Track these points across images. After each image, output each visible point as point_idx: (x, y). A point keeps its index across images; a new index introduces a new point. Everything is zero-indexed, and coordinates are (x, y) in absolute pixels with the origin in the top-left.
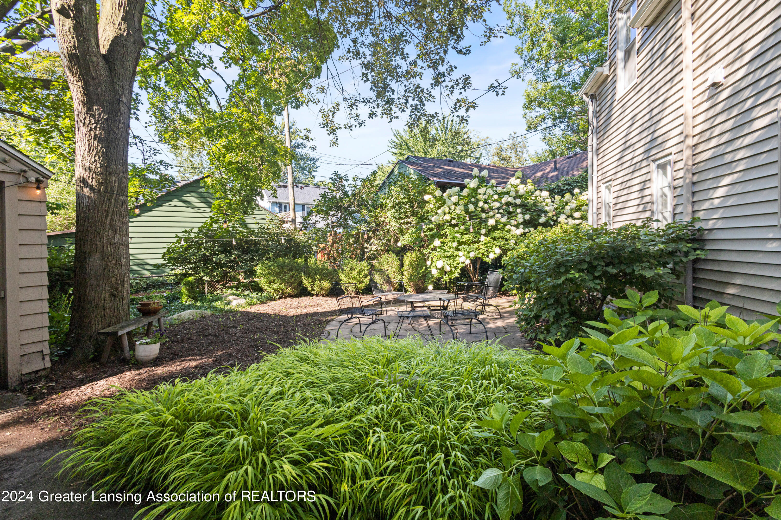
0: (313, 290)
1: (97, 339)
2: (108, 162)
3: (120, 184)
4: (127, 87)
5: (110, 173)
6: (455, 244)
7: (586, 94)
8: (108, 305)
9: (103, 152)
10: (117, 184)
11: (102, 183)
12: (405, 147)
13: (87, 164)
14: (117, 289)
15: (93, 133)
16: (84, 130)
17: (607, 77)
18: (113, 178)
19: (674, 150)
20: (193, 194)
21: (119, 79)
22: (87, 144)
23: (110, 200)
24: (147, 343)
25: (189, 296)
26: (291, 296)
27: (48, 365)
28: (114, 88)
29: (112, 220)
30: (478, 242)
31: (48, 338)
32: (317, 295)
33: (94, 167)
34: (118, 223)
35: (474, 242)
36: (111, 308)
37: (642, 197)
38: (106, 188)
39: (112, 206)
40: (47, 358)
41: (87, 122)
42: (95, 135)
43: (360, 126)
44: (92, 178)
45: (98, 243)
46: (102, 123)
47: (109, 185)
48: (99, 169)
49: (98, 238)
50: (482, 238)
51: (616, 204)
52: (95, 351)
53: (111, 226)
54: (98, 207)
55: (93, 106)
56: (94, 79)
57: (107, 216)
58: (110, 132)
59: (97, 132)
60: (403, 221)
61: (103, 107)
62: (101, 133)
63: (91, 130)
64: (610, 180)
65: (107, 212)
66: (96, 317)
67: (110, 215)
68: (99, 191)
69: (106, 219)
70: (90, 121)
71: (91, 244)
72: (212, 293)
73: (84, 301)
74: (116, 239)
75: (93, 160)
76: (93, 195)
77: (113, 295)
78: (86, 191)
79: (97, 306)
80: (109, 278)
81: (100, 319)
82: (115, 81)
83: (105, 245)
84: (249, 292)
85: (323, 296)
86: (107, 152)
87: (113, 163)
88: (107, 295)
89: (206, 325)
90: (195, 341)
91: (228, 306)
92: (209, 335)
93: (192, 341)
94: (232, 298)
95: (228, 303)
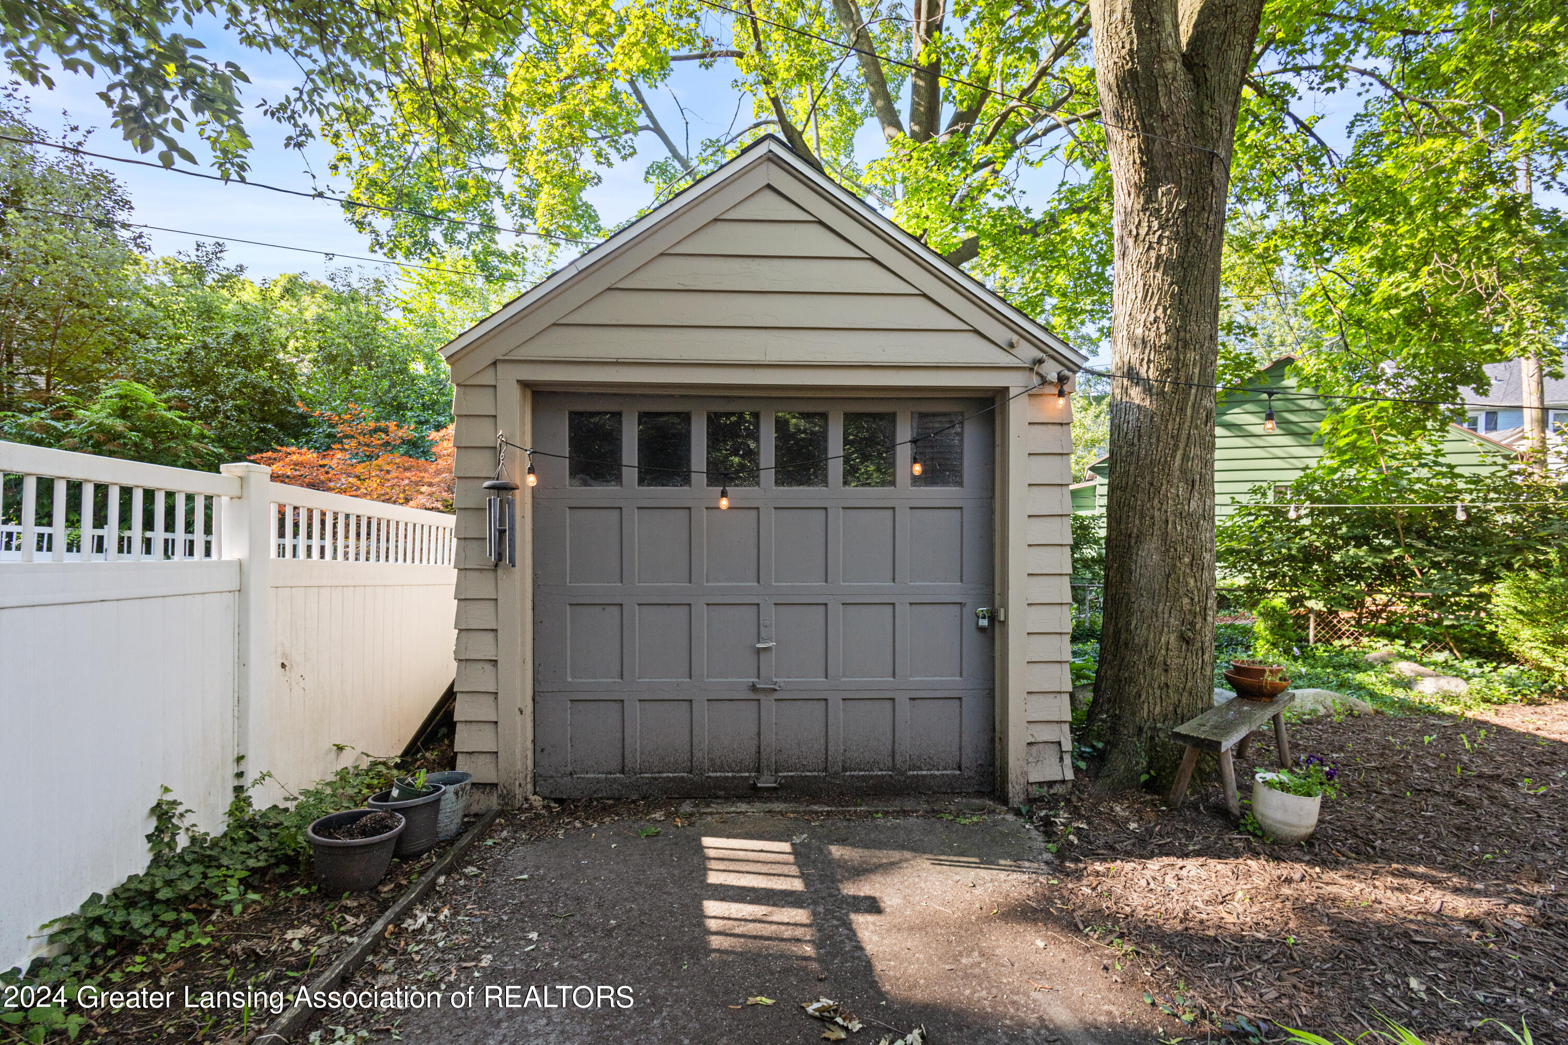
1: (1152, 738)
2: (1183, 318)
3: (1203, 369)
4: (1228, 117)
5: (1186, 345)
8: (1174, 662)
9: (1173, 294)
10: (1197, 371)
11: (1168, 370)
13: (1139, 331)
14: (1193, 624)
15: (1153, 254)
16: (1134, 253)
18: (1191, 355)
20: (1249, 407)
21: (1213, 101)
22: (1141, 283)
23: (1182, 410)
24: (1283, 787)
25: (1274, 645)
27: (1070, 775)
28: (1203, 126)
29: (1185, 458)
31: (1070, 719)
33: (1153, 334)
34: (1196, 465)
36: (1180, 668)
38: (1175, 383)
39: (1187, 424)
40: (1068, 760)
41: (1143, 231)
42: (1159, 257)
44: (1149, 361)
45: (1157, 513)
46: (1175, 223)
47: (1182, 373)
48: (1164, 338)
49: (1156, 502)
52: (1150, 766)
53: (1183, 471)
54: (1159, 430)
55: (1156, 188)
56: (1164, 118)
57: (1176, 447)
58: (1188, 241)
59: (1163, 249)
61: (1178, 184)
62: (1171, 250)
63: (1150, 248)
65: (1176, 438)
66: (1150, 685)
67: (1182, 445)
68: (1161, 393)
69: (1173, 457)
70: (1150, 227)
71: (1142, 517)
72: (1328, 642)
73: (1126, 645)
74: (1193, 505)
75: (1151, 318)
76: (1147, 403)
77: (1185, 640)
78: (1136, 395)
79: (1151, 661)
80: (1177, 598)
81: (1158, 692)
82: (1206, 108)
83: (1171, 519)
84: (1446, 653)
86: (1181, 292)
87: (1193, 318)
88: (1173, 638)
89: (1387, 746)
90: (1394, 803)
91: (1413, 696)
92: (1429, 791)
93: (1384, 801)
94: (1406, 668)
95: (1407, 684)
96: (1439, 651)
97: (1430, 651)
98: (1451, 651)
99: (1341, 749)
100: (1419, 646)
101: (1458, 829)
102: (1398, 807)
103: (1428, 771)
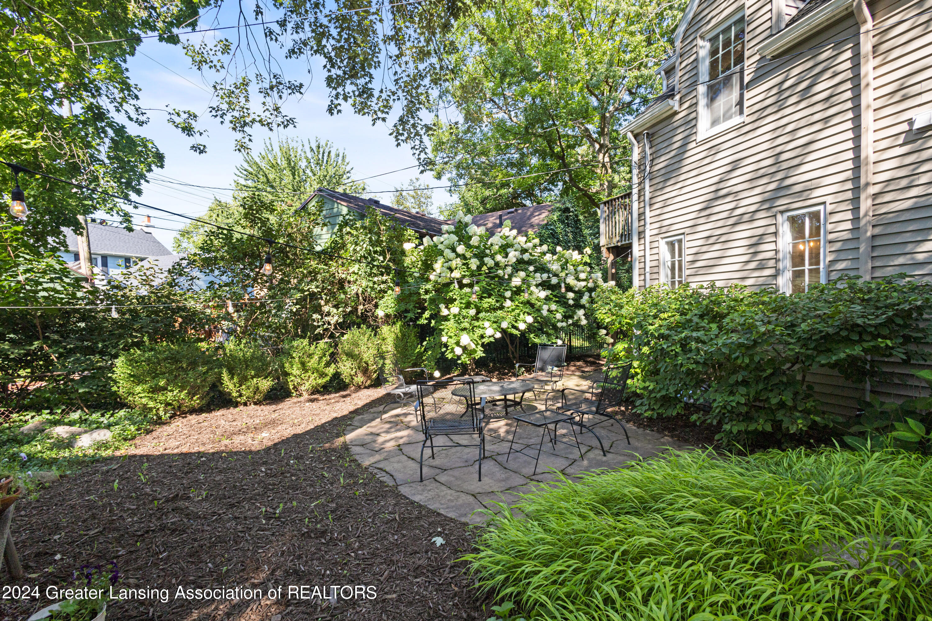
0: (241, 395)
6: (472, 312)
7: (632, 132)
12: (263, 179)
17: (676, 113)
19: (829, 199)
26: (193, 411)
30: (502, 308)
32: (245, 404)
35: (495, 309)
37: (756, 253)
43: (285, 126)
50: (508, 303)
51: (694, 262)
60: (376, 279)
64: (683, 234)
84: (79, 412)
85: (255, 404)
89: (90, 506)
90: (136, 560)
91: (76, 451)
92: (147, 532)
93: (127, 562)
94: (61, 431)
95: (69, 443)
96: (75, 411)
97: (68, 413)
98: (82, 410)
99: (57, 528)
100: (59, 411)
101: (191, 556)
102: (140, 562)
103: (135, 515)
